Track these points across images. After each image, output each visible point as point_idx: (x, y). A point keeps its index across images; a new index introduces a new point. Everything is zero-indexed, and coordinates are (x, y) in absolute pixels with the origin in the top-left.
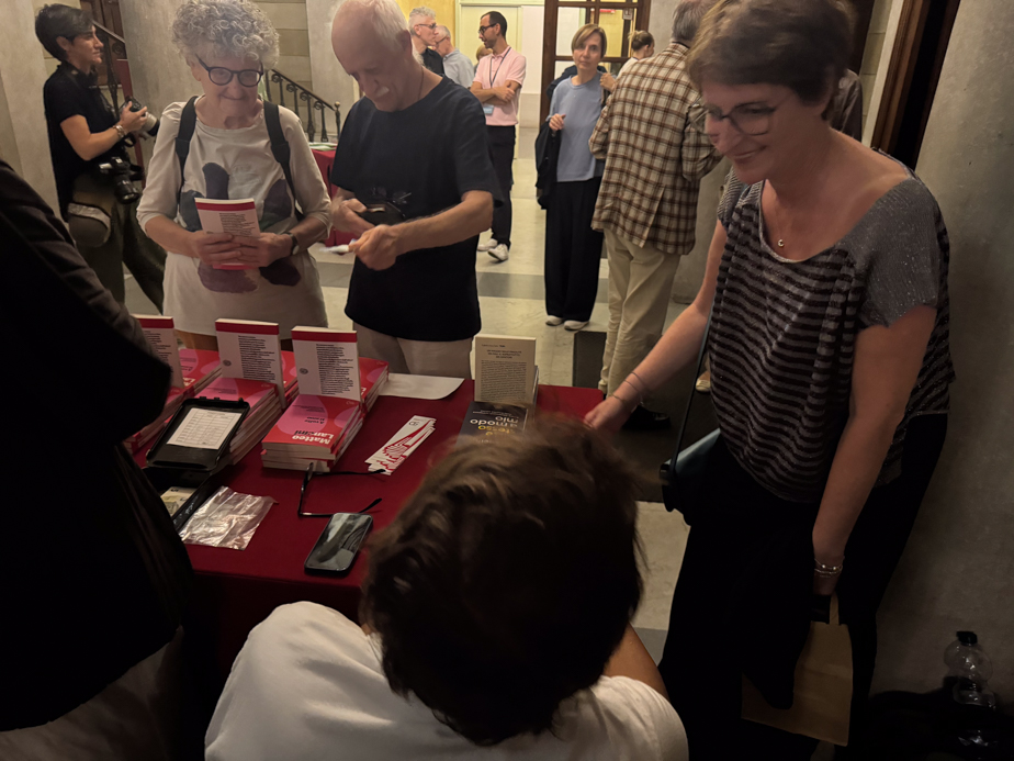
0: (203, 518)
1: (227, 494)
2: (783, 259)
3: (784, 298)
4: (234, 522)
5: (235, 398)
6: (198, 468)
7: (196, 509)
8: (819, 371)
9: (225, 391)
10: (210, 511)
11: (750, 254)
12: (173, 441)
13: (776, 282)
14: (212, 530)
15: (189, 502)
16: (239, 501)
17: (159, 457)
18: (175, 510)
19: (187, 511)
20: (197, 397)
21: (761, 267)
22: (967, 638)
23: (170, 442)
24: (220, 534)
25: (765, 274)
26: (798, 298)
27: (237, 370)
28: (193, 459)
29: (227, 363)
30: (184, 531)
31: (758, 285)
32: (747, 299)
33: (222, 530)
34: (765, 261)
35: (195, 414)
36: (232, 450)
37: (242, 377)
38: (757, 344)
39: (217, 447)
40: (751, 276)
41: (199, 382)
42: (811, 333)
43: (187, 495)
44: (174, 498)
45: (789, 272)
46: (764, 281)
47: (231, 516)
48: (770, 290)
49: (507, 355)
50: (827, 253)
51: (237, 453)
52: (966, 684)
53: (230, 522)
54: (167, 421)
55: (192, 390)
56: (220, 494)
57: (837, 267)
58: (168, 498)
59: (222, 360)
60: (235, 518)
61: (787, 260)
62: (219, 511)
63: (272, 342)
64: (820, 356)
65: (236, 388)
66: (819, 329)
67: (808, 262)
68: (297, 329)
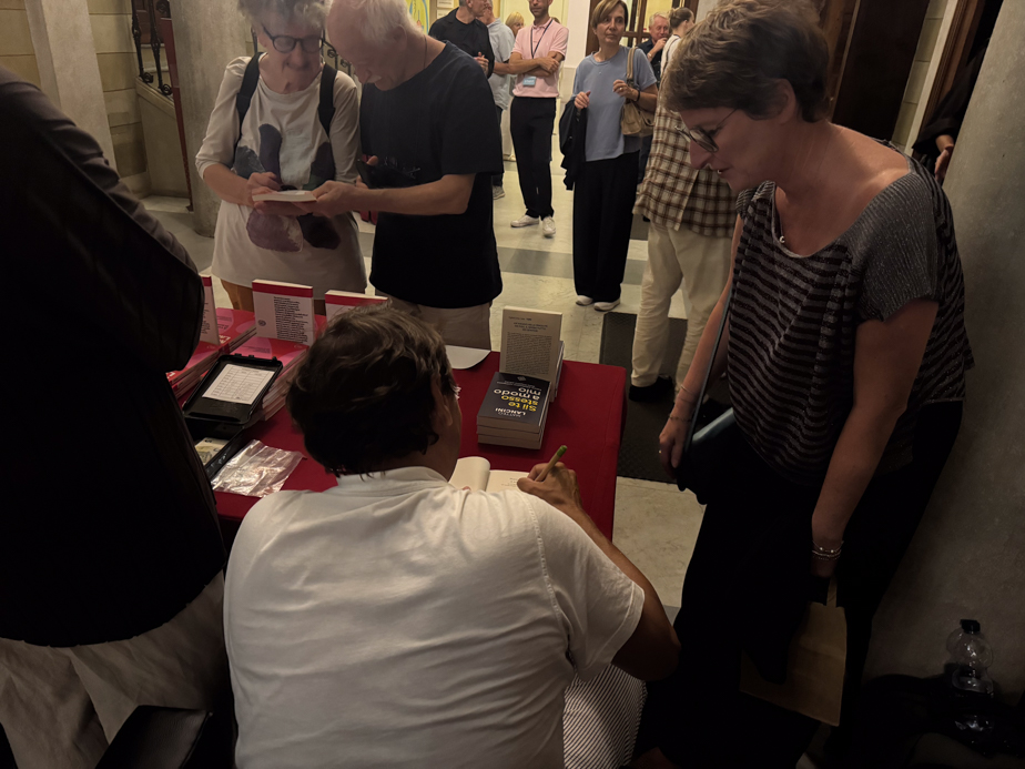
0: (235, 468)
1: (258, 447)
2: (792, 255)
3: (792, 292)
4: (265, 473)
5: (269, 357)
6: (232, 421)
7: (228, 459)
8: (820, 363)
9: (259, 350)
10: (241, 462)
11: (764, 249)
12: (207, 394)
13: (786, 276)
14: (243, 480)
15: (221, 452)
16: (269, 454)
17: (194, 409)
18: (208, 459)
19: (220, 462)
20: (233, 353)
21: (772, 261)
22: (970, 627)
23: (205, 395)
24: (249, 485)
25: (777, 269)
26: (805, 292)
27: (271, 330)
28: (227, 412)
29: (262, 323)
30: (216, 479)
31: (770, 279)
32: (760, 291)
33: (253, 480)
34: (776, 256)
35: (229, 368)
36: (264, 406)
37: (276, 337)
38: (767, 335)
39: (250, 403)
40: (763, 268)
41: (234, 340)
42: (813, 326)
43: (219, 446)
44: (207, 448)
45: (798, 267)
46: (775, 275)
47: (261, 468)
48: (780, 284)
49: (533, 328)
50: (829, 248)
51: (269, 410)
52: (965, 671)
53: (261, 473)
54: (203, 375)
55: (227, 347)
56: (252, 446)
57: (838, 262)
58: (202, 448)
59: (257, 320)
60: (265, 470)
61: (797, 256)
62: (251, 462)
63: (306, 305)
64: (821, 348)
65: (269, 347)
66: (820, 322)
67: (813, 258)
68: (330, 292)
